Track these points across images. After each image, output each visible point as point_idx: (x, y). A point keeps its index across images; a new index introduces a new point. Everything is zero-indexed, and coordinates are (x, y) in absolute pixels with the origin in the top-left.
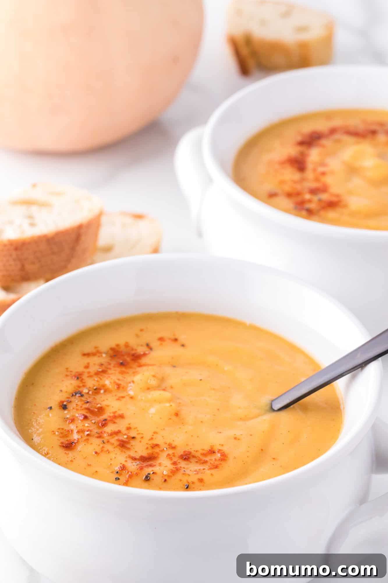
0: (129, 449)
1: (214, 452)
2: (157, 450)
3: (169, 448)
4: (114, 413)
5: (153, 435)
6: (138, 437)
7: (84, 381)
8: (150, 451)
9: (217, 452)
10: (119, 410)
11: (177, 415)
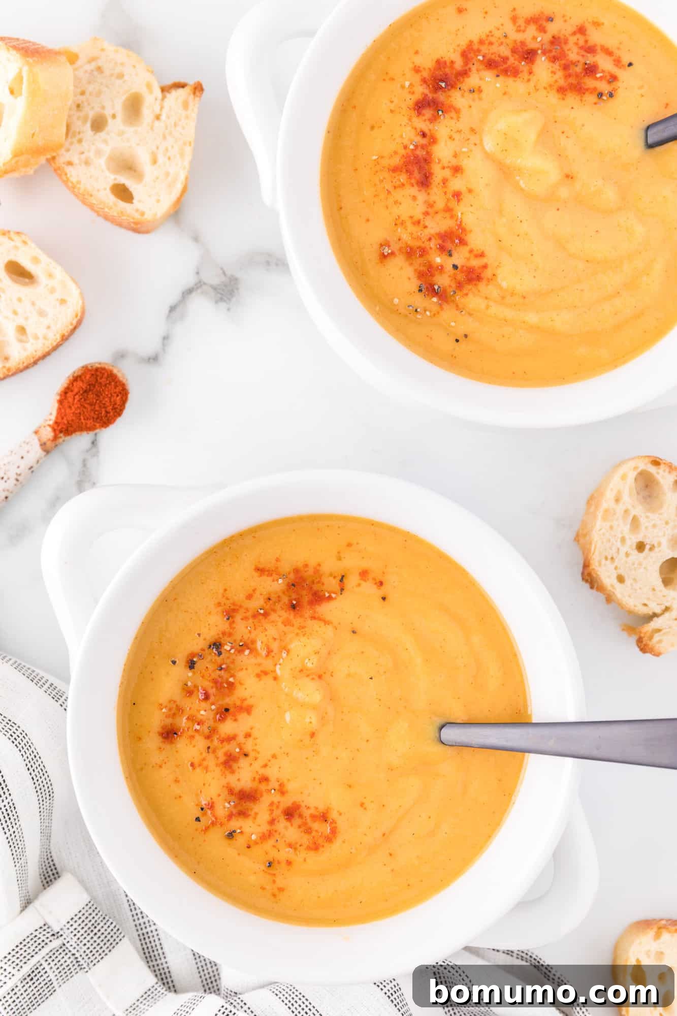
0: (233, 772)
1: (326, 821)
2: (263, 787)
3: (279, 790)
4: (244, 700)
5: (269, 761)
6: (252, 754)
7: (234, 625)
8: (255, 784)
9: (329, 822)
10: (251, 697)
11: (313, 735)
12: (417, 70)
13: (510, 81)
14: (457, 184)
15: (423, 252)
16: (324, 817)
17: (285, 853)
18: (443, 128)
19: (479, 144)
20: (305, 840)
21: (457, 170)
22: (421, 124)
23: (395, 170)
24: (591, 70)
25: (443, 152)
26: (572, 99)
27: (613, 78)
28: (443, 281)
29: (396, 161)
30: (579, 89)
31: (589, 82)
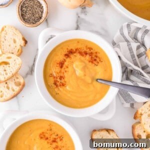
12: (67, 49)
13: (82, 57)
14: (66, 69)
15: (57, 78)
16: (41, 138)
17: (48, 132)
18: (68, 60)
19: (72, 65)
20: (45, 134)
21: (67, 67)
22: (65, 58)
23: (57, 63)
24: (95, 60)
25: (66, 64)
26: (90, 63)
27: (98, 63)
28: (58, 84)
29: (58, 62)
30: (92, 62)
31: (94, 62)
